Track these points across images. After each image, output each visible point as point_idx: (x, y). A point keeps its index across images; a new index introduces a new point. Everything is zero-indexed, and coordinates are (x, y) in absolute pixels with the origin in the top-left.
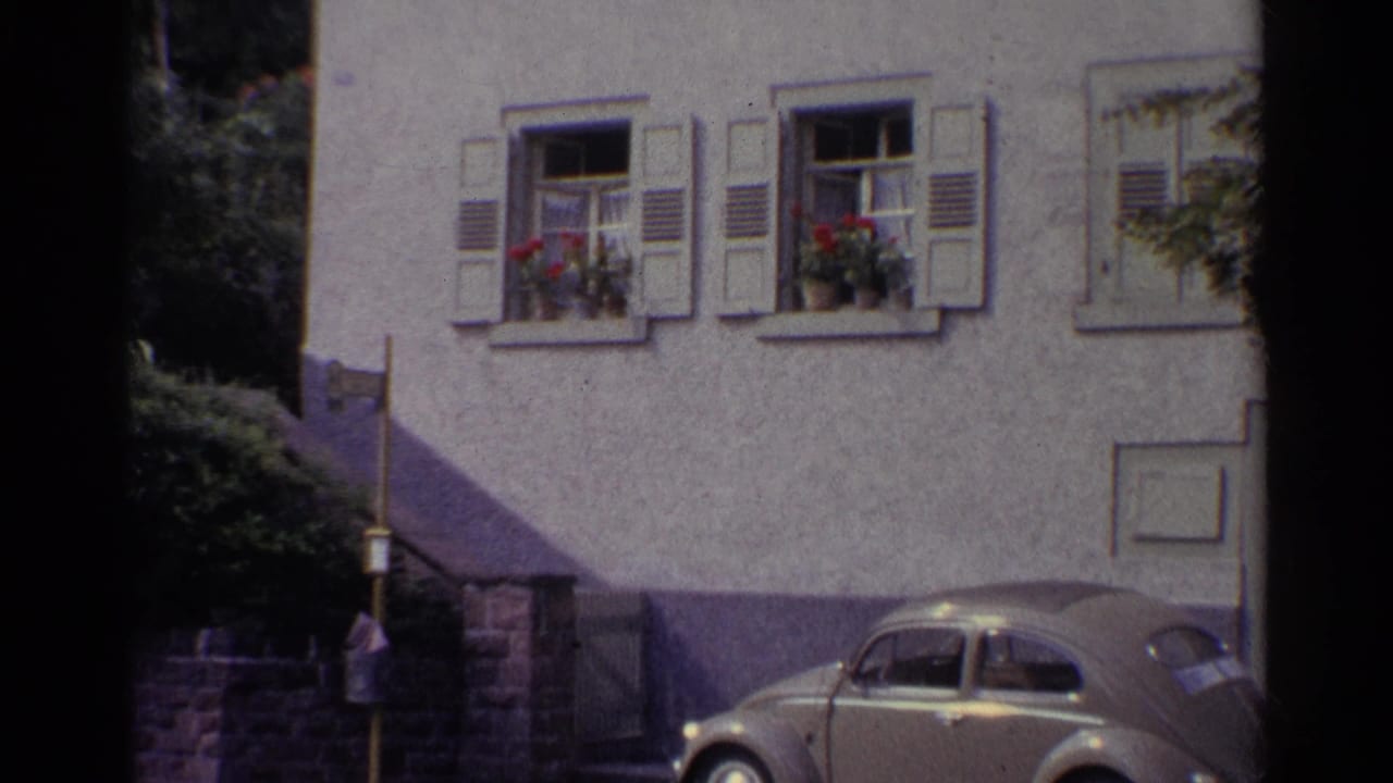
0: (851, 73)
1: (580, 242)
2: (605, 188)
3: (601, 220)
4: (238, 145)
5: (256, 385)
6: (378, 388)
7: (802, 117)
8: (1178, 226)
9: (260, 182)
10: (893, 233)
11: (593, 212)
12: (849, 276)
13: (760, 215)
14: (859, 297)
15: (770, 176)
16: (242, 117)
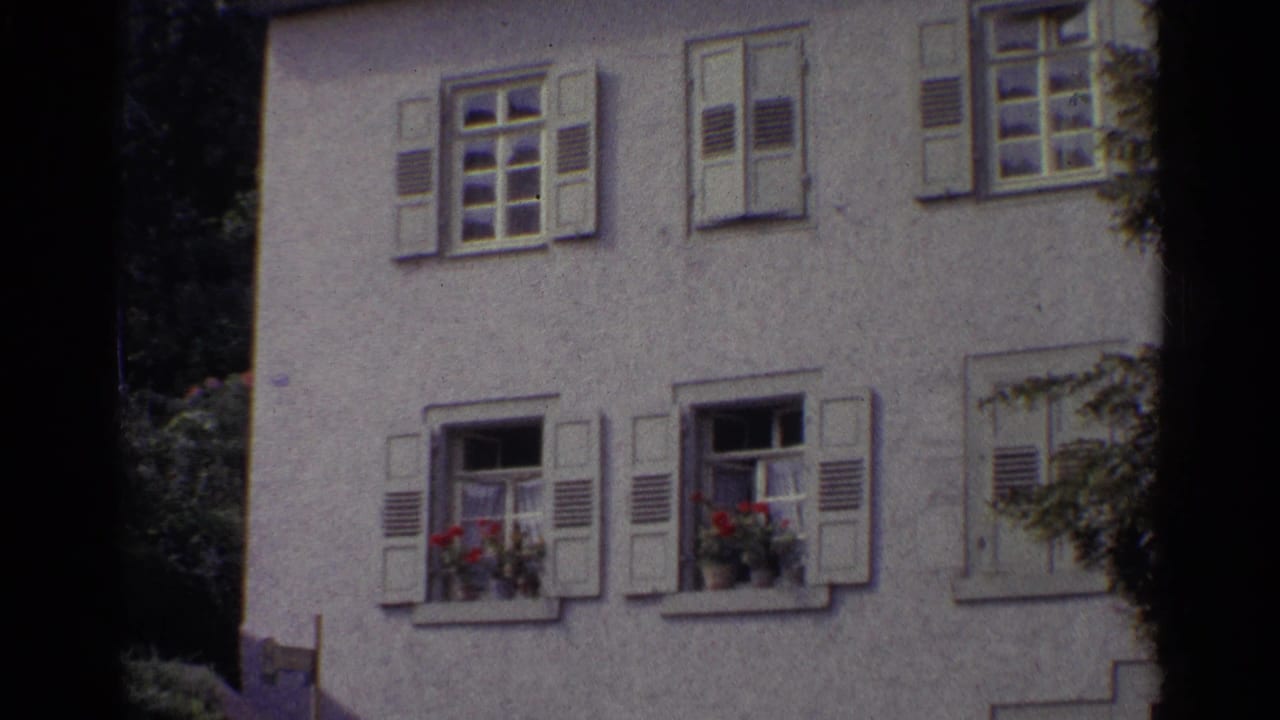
0: (746, 370)
1: (496, 528)
2: (521, 479)
3: (516, 510)
4: (182, 440)
5: (197, 662)
6: (308, 664)
7: (702, 412)
8: (1046, 504)
9: (204, 474)
10: (785, 517)
11: (509, 501)
12: (745, 558)
13: (662, 502)
14: (755, 576)
15: (672, 467)
16: (187, 415)
